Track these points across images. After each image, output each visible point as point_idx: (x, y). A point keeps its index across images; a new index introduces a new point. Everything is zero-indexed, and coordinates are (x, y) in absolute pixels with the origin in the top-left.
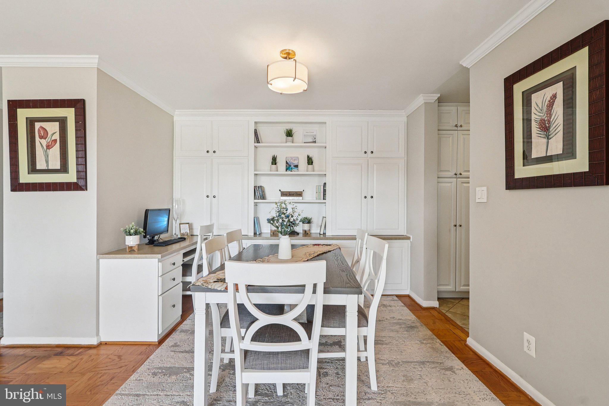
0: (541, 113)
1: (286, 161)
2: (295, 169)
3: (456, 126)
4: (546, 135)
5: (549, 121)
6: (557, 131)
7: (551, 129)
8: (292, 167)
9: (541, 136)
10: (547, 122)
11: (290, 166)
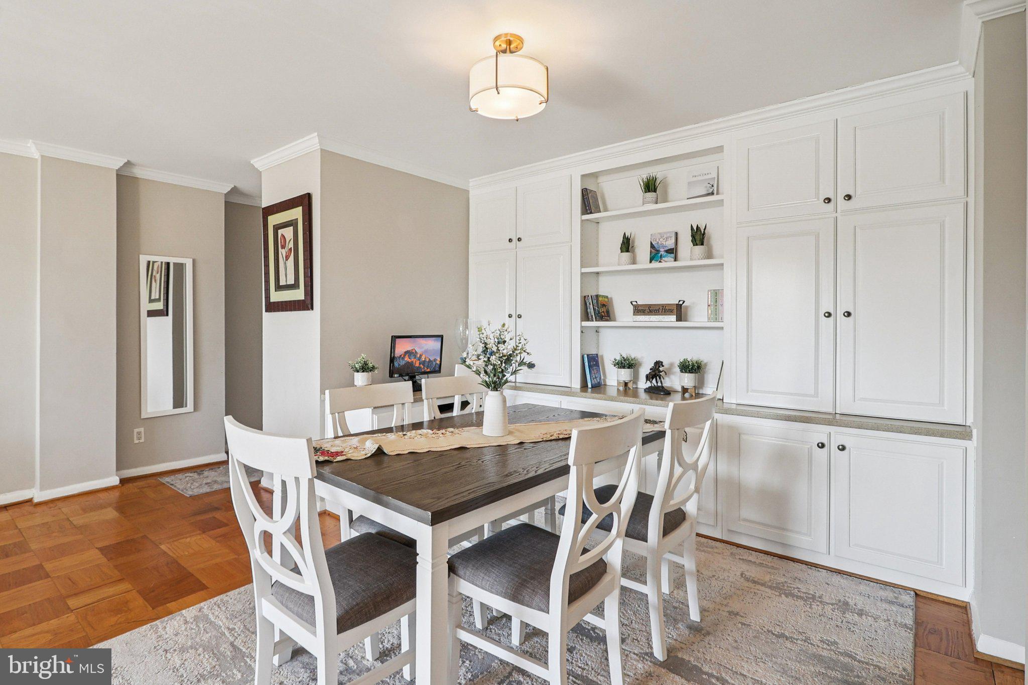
1: (651, 243)
2: (670, 258)
8: (663, 253)
11: (658, 251)
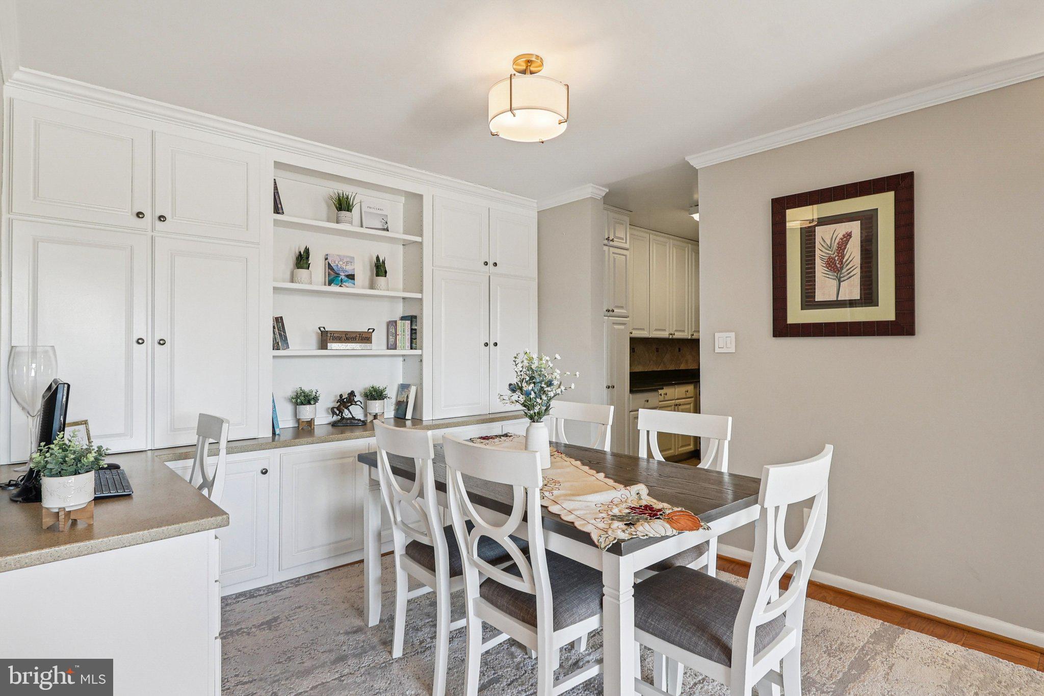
0: (829, 250)
1: (329, 264)
2: (349, 283)
3: (608, 239)
4: (837, 277)
5: (841, 262)
6: (852, 274)
7: (843, 271)
8: (343, 277)
9: (830, 277)
10: (838, 262)
11: (338, 275)
